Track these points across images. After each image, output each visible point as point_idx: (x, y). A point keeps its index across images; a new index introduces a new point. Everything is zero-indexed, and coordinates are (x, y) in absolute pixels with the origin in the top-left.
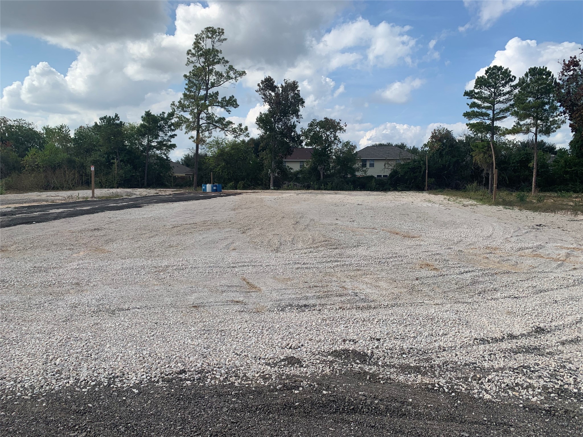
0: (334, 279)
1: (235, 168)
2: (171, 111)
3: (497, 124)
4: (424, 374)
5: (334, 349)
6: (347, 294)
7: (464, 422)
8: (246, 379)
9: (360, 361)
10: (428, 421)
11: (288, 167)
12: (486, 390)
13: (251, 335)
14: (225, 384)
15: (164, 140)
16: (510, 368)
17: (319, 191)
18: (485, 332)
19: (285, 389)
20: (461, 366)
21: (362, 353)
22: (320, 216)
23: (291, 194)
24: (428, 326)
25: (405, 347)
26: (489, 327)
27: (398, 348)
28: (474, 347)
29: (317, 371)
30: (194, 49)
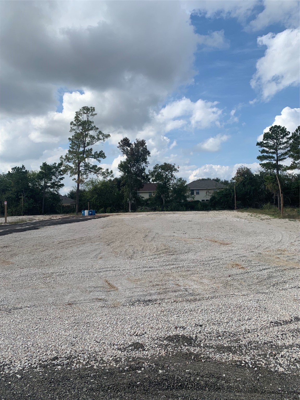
0: (171, 278)
1: (105, 198)
2: (61, 162)
3: (280, 163)
4: (234, 353)
5: (168, 335)
6: (180, 290)
7: (264, 393)
8: (102, 363)
9: (187, 344)
10: (237, 393)
11: (141, 196)
12: (280, 364)
13: (108, 325)
14: (86, 367)
15: (56, 182)
16: (297, 345)
17: (162, 212)
18: (278, 316)
19: (131, 370)
20: (261, 345)
21: (188, 337)
22: (162, 231)
23: (143, 215)
24: (237, 313)
25: (220, 331)
26: (281, 312)
27: (215, 332)
28: (271, 328)
29: (155, 354)
30: (75, 121)
